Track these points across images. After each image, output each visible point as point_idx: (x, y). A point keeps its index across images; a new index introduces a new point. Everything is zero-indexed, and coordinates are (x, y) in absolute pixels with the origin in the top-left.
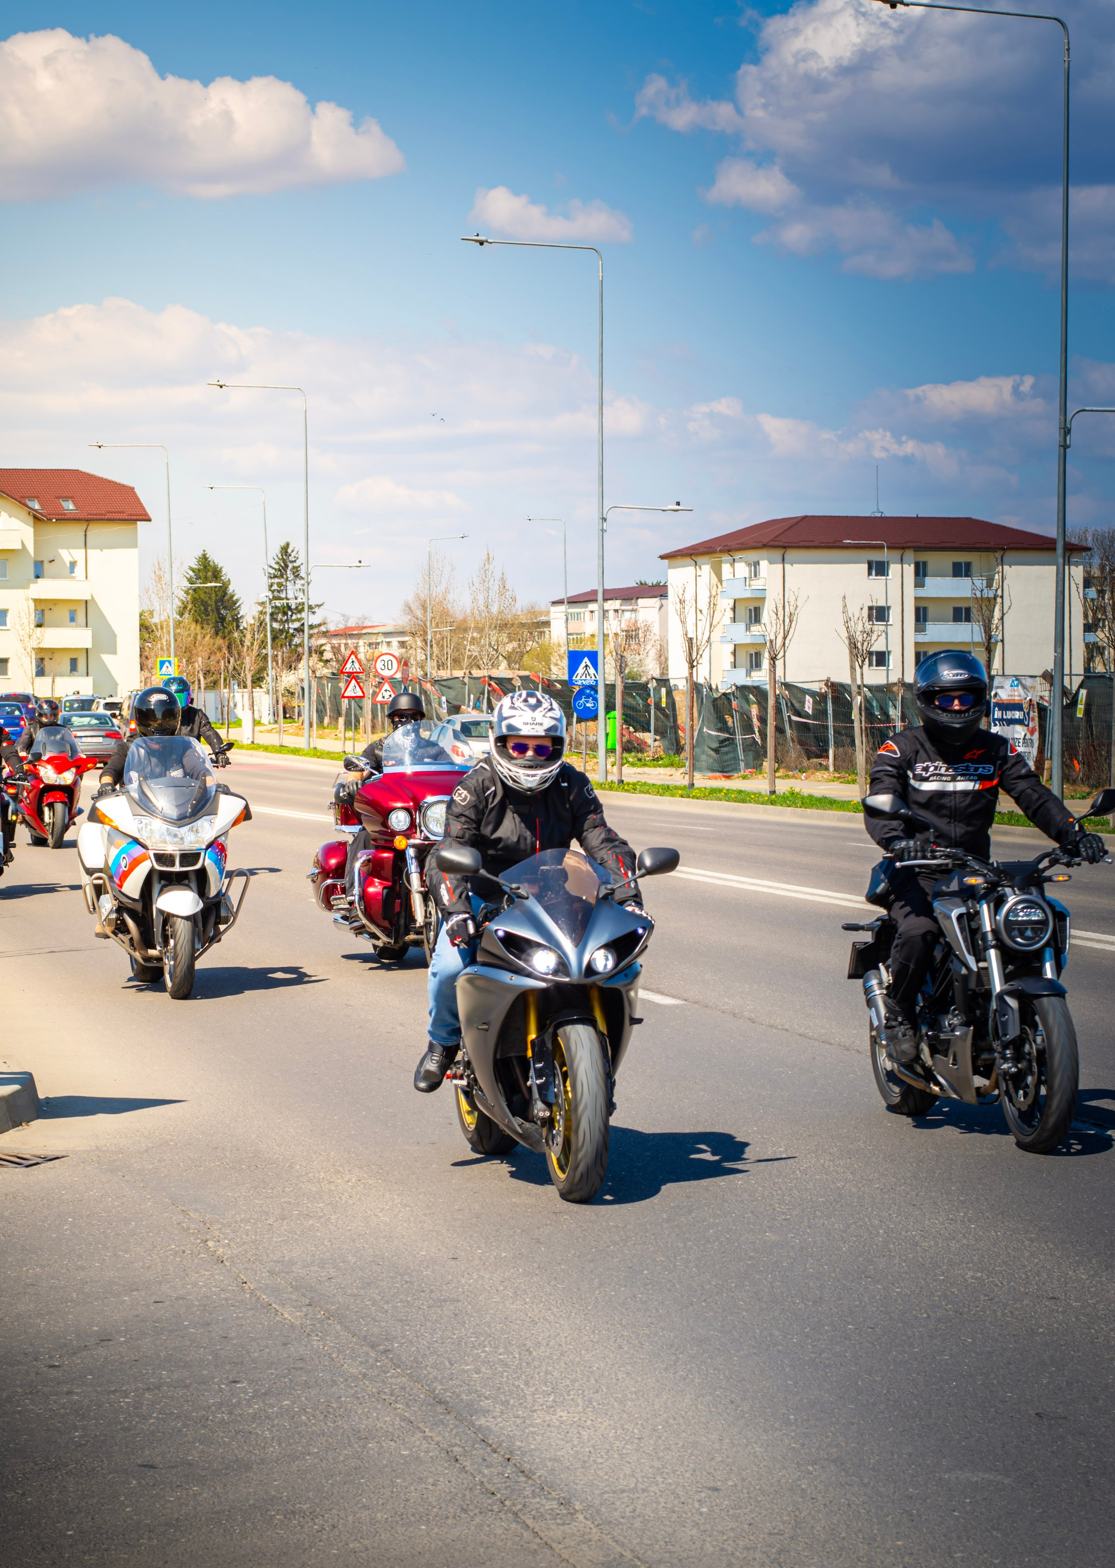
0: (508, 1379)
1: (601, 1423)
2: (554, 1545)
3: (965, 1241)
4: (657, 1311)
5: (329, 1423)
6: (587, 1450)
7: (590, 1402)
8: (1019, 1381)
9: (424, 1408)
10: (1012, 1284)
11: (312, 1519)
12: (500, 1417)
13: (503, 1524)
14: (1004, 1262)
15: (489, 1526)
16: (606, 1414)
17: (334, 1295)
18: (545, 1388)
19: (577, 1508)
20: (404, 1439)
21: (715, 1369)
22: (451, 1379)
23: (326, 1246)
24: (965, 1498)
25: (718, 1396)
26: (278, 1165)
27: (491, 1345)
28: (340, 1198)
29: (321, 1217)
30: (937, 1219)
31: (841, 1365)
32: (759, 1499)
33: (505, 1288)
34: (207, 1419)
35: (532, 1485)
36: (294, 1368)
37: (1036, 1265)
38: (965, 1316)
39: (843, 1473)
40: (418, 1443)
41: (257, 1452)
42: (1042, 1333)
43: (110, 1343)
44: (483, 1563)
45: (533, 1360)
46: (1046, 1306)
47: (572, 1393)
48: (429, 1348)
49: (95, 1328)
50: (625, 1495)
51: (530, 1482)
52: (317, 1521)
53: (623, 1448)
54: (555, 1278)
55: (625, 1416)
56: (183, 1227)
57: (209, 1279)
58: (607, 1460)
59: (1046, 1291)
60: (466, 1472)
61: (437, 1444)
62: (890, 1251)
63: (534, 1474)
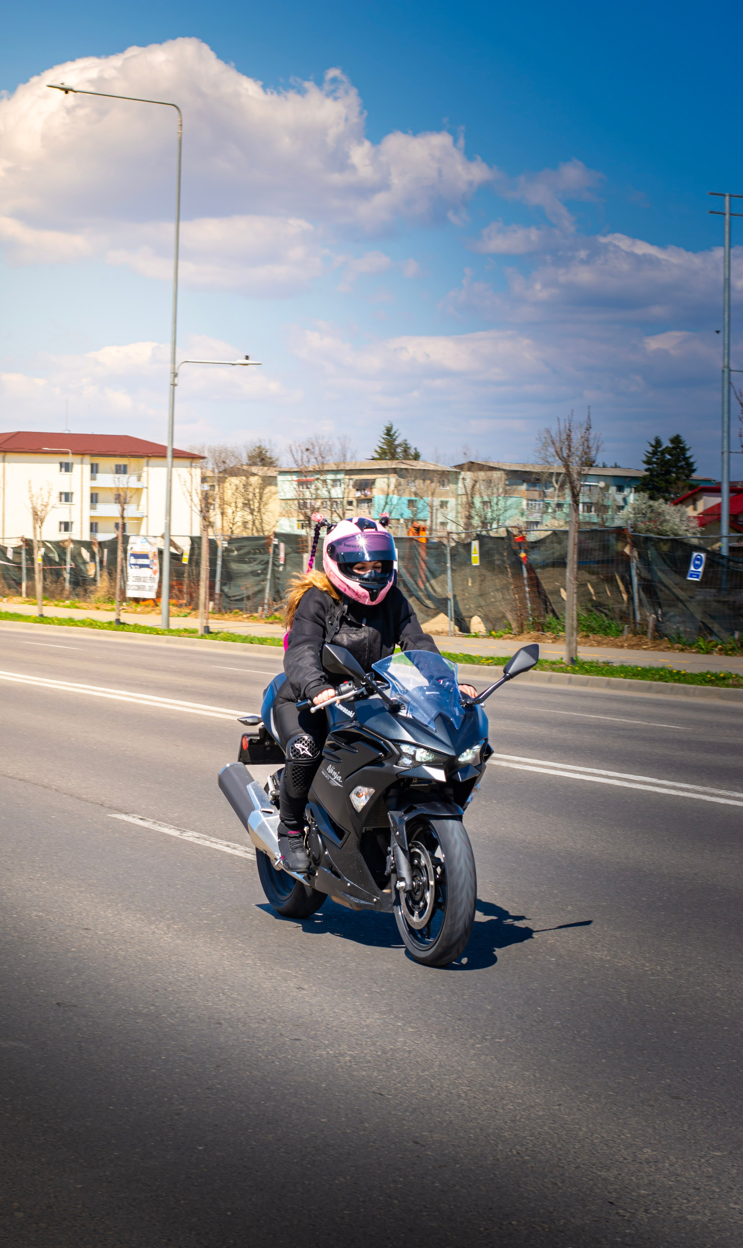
3: (36, 893)
8: (50, 982)
10: (62, 920)
14: (60, 906)
38: (25, 941)
42: (74, 951)
46: (81, 934)
59: (83, 925)
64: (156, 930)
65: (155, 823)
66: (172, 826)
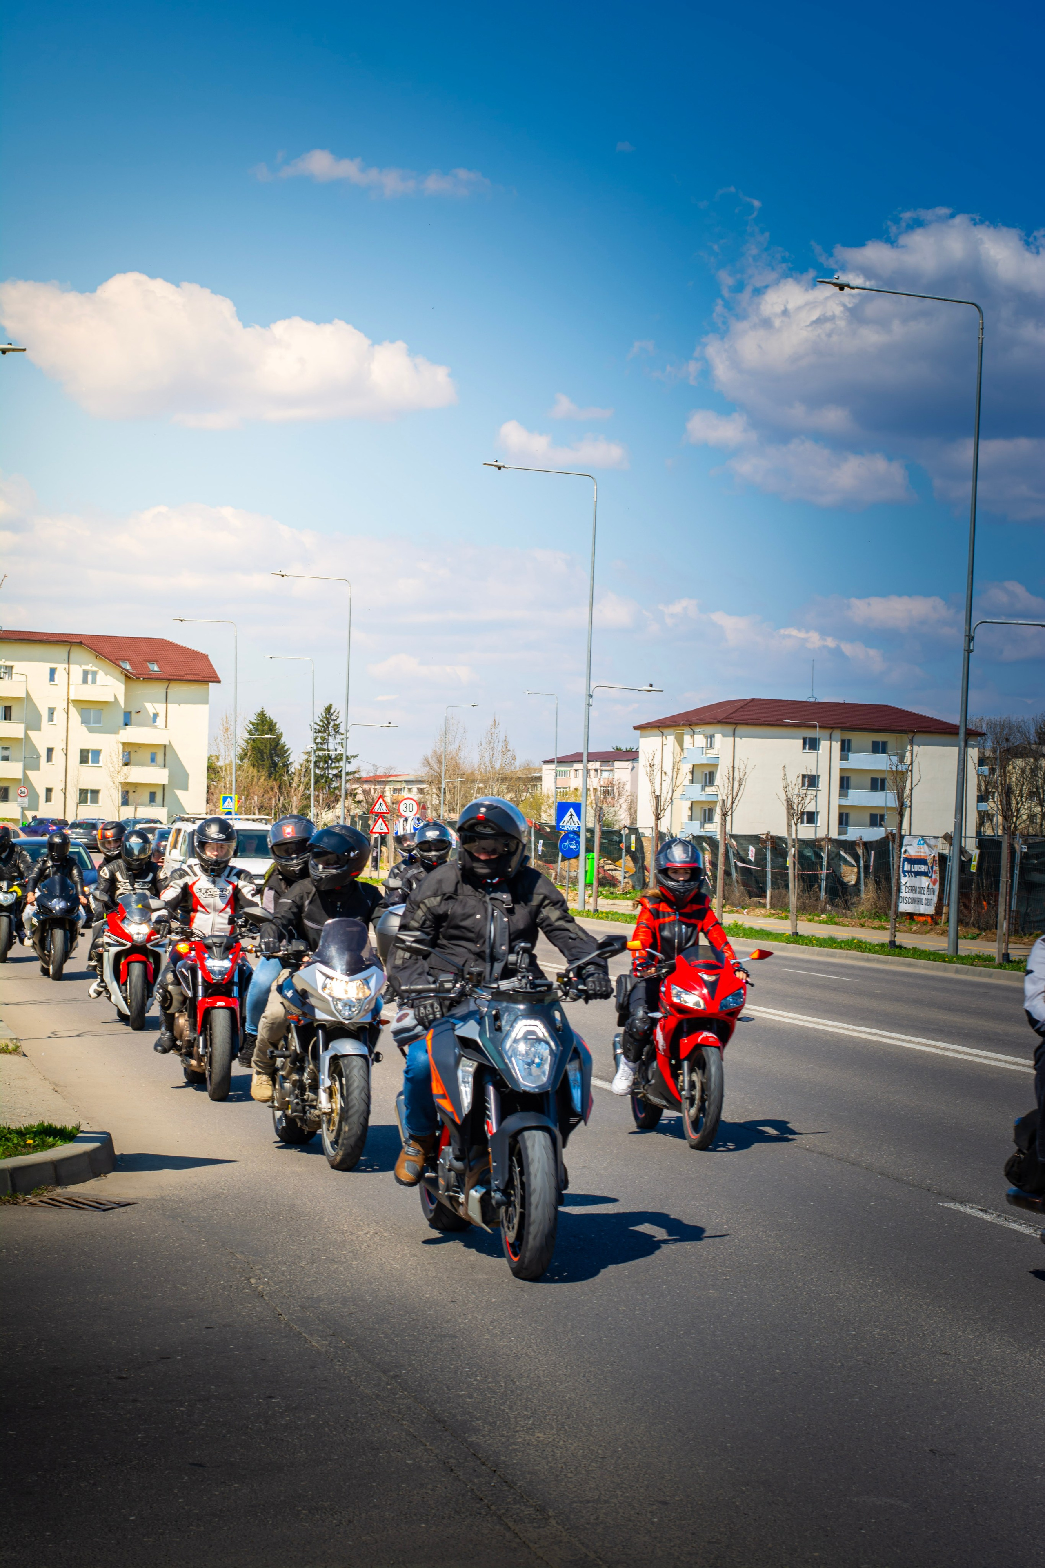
0: (496, 1404)
1: (571, 1444)
2: (531, 1545)
3: (873, 1304)
4: (619, 1352)
5: (347, 1435)
6: (560, 1466)
7: (563, 1425)
8: (916, 1422)
9: (426, 1425)
10: (912, 1340)
11: (332, 1515)
12: (487, 1435)
13: (489, 1525)
14: (905, 1322)
15: (477, 1526)
16: (576, 1436)
17: (353, 1328)
18: (525, 1413)
19: (550, 1514)
20: (409, 1451)
21: (666, 1402)
22: (449, 1402)
23: (347, 1287)
24: (871, 1518)
25: (668, 1425)
26: (310, 1217)
27: (481, 1374)
28: (360, 1247)
29: (344, 1262)
30: (850, 1284)
31: (770, 1403)
32: (701, 1512)
33: (495, 1327)
34: (247, 1428)
35: (514, 1494)
36: (320, 1388)
37: (931, 1326)
38: (873, 1366)
39: (770, 1494)
40: (420, 1454)
41: (287, 1456)
42: (935, 1383)
43: (169, 1360)
44: (473, 1557)
45: (517, 1389)
46: (939, 1360)
47: (548, 1417)
48: (431, 1375)
49: (157, 1348)
50: (590, 1505)
51: (512, 1491)
52: (336, 1516)
53: (589, 1465)
54: (536, 1321)
55: (591, 1438)
56: (230, 1266)
57: (251, 1310)
58: (576, 1475)
59: (939, 1348)
60: (459, 1481)
61: (436, 1455)
62: (811, 1309)
63: (516, 1484)
64: (1032, 1358)
65: (999, 1216)
66: (1023, 1222)
